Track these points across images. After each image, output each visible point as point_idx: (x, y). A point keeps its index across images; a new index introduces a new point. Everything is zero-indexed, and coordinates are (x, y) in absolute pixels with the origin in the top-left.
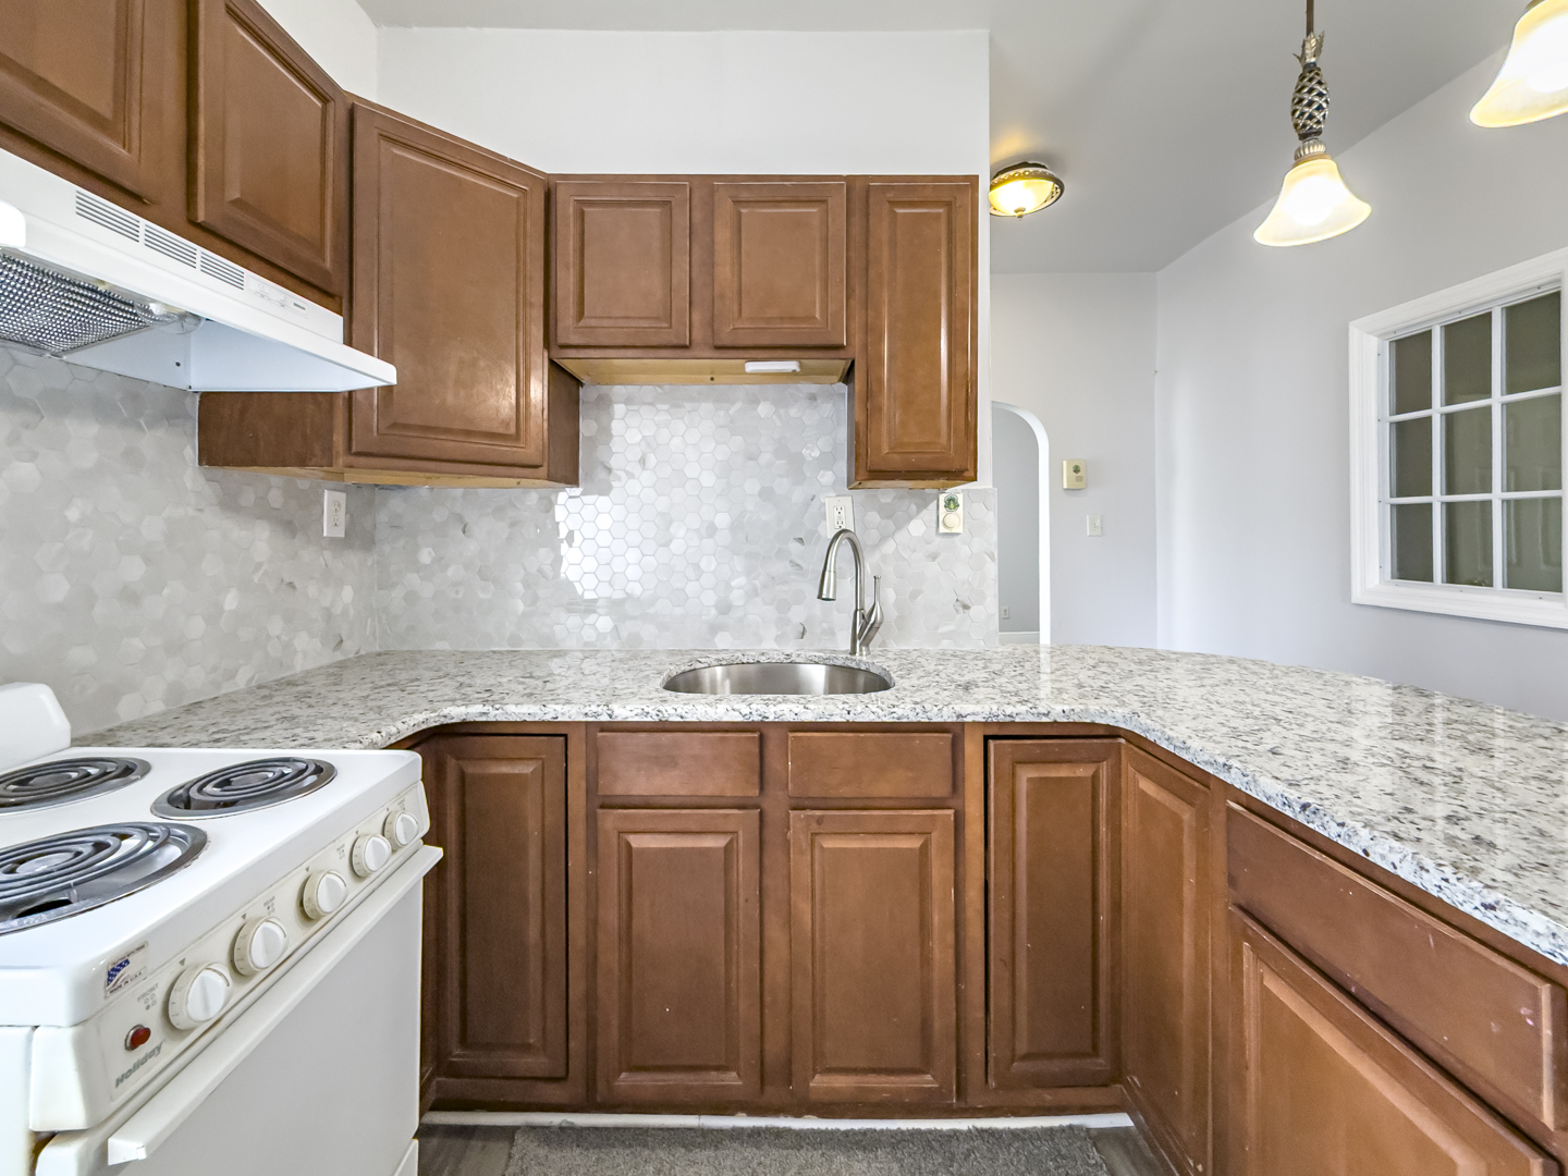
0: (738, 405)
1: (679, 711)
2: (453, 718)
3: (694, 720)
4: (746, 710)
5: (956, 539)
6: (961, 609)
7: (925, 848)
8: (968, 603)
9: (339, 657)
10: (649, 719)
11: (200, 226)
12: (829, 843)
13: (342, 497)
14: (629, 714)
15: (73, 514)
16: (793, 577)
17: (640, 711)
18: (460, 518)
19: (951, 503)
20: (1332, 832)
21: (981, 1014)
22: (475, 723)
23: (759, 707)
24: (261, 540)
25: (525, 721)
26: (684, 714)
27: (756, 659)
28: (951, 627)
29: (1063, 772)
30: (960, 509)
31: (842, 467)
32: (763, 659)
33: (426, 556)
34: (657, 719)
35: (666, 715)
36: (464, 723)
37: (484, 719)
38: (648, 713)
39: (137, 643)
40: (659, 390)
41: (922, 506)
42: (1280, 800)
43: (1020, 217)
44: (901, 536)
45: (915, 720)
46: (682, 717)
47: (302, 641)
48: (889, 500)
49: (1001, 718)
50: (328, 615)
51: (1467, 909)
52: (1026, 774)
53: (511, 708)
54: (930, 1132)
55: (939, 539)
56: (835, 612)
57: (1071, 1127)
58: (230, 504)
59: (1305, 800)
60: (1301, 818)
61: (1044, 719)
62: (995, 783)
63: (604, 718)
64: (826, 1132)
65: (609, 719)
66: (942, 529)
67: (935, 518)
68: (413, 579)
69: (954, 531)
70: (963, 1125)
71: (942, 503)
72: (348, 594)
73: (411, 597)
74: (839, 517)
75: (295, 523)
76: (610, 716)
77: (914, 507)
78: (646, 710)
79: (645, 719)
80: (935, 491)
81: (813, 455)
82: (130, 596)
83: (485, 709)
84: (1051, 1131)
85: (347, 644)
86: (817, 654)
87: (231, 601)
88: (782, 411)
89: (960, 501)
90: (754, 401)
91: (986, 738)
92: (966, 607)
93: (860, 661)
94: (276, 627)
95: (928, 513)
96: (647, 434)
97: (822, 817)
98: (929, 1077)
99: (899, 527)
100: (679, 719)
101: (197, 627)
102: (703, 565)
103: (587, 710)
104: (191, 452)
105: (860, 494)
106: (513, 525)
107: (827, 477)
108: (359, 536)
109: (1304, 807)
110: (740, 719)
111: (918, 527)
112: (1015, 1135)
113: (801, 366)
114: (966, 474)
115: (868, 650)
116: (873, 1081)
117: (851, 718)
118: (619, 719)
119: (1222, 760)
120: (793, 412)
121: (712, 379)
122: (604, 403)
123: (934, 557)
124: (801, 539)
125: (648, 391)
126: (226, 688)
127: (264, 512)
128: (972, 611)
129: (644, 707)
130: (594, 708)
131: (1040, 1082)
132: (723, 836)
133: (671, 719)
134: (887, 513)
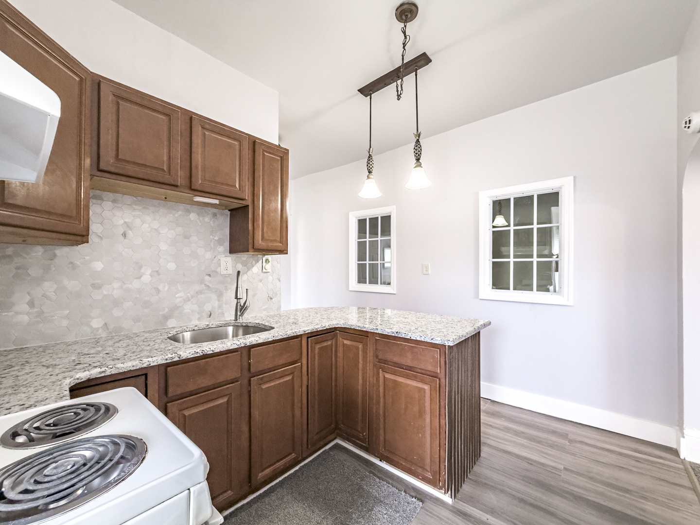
0: (180, 213)
1: (212, 349)
2: (82, 379)
3: (218, 351)
4: (239, 343)
5: (268, 273)
6: (269, 299)
7: (293, 378)
8: (272, 297)
10: (198, 355)
12: (264, 387)
14: (189, 355)
16: (206, 291)
17: (194, 352)
19: (267, 261)
20: (403, 336)
21: (306, 427)
22: (96, 378)
23: (243, 341)
25: (131, 370)
26: (214, 350)
27: (193, 329)
28: (267, 306)
29: (325, 344)
30: (270, 263)
31: (227, 244)
32: (196, 328)
34: (202, 354)
35: (206, 352)
36: (89, 380)
37: (103, 375)
38: (198, 352)
40: (135, 198)
41: (257, 261)
42: (391, 333)
44: (249, 273)
45: (293, 335)
46: (213, 351)
48: (245, 259)
49: (315, 330)
51: (429, 341)
52: (318, 346)
53: (120, 365)
54: (289, 475)
55: (262, 274)
56: (224, 305)
57: (323, 451)
59: (397, 331)
60: (396, 335)
61: (325, 328)
62: (311, 351)
63: (176, 359)
64: (257, 497)
65: (178, 359)
66: (264, 270)
67: (261, 266)
69: (268, 271)
70: (297, 468)
71: (264, 261)
74: (227, 265)
76: (179, 358)
77: (254, 262)
78: (197, 351)
79: (196, 355)
80: (261, 256)
81: (215, 239)
83: (103, 369)
84: (319, 455)
86: (221, 323)
88: (201, 218)
89: (270, 260)
90: (188, 212)
91: (308, 338)
92: (271, 299)
93: (242, 322)
95: (259, 264)
96: (127, 220)
97: (262, 377)
98: (293, 454)
99: (248, 270)
100: (212, 352)
102: (160, 288)
103: (167, 357)
105: (234, 256)
107: (221, 249)
109: (397, 332)
110: (237, 347)
111: (256, 269)
112: (311, 462)
113: (219, 202)
114: (285, 252)
115: (242, 318)
116: (278, 465)
117: (274, 339)
118: (184, 358)
119: (375, 328)
120: (207, 219)
121: (166, 198)
123: (261, 281)
124: (210, 275)
125: (128, 199)
128: (273, 300)
129: (195, 350)
130: (170, 356)
131: (321, 439)
132: (225, 397)
133: (208, 353)
134: (245, 264)
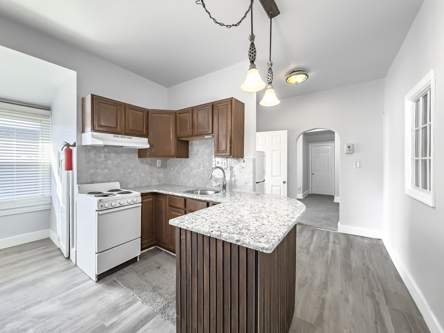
2: (154, 191)
5: (245, 169)
9: (160, 184)
11: (126, 134)
13: (160, 161)
14: (170, 193)
15: (123, 164)
18: (175, 163)
24: (147, 167)
28: (244, 187)
30: (245, 163)
33: (172, 169)
38: (172, 193)
39: (130, 179)
43: (297, 84)
45: (200, 199)
47: (153, 181)
49: (211, 201)
50: (158, 177)
55: (242, 169)
58: (142, 162)
66: (242, 167)
68: (171, 173)
69: (244, 167)
71: (242, 161)
72: (162, 175)
73: (171, 176)
75: (153, 164)
76: (168, 193)
77: (237, 162)
82: (129, 173)
85: (161, 182)
87: (142, 175)
89: (245, 161)
92: (246, 183)
94: (149, 178)
95: (240, 163)
96: (198, 149)
99: (234, 166)
101: (138, 178)
104: (137, 156)
106: (181, 165)
108: (164, 166)
110: (181, 196)
111: (238, 166)
114: (230, 156)
122: (192, 144)
123: (241, 172)
126: (142, 186)
127: (147, 163)
128: (248, 184)
133: (174, 195)
